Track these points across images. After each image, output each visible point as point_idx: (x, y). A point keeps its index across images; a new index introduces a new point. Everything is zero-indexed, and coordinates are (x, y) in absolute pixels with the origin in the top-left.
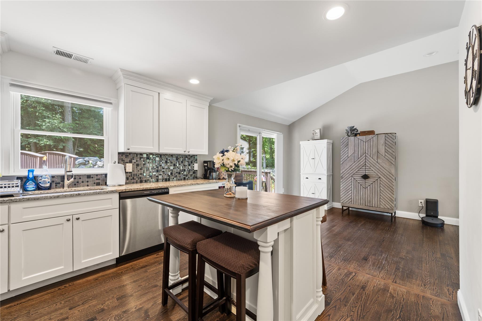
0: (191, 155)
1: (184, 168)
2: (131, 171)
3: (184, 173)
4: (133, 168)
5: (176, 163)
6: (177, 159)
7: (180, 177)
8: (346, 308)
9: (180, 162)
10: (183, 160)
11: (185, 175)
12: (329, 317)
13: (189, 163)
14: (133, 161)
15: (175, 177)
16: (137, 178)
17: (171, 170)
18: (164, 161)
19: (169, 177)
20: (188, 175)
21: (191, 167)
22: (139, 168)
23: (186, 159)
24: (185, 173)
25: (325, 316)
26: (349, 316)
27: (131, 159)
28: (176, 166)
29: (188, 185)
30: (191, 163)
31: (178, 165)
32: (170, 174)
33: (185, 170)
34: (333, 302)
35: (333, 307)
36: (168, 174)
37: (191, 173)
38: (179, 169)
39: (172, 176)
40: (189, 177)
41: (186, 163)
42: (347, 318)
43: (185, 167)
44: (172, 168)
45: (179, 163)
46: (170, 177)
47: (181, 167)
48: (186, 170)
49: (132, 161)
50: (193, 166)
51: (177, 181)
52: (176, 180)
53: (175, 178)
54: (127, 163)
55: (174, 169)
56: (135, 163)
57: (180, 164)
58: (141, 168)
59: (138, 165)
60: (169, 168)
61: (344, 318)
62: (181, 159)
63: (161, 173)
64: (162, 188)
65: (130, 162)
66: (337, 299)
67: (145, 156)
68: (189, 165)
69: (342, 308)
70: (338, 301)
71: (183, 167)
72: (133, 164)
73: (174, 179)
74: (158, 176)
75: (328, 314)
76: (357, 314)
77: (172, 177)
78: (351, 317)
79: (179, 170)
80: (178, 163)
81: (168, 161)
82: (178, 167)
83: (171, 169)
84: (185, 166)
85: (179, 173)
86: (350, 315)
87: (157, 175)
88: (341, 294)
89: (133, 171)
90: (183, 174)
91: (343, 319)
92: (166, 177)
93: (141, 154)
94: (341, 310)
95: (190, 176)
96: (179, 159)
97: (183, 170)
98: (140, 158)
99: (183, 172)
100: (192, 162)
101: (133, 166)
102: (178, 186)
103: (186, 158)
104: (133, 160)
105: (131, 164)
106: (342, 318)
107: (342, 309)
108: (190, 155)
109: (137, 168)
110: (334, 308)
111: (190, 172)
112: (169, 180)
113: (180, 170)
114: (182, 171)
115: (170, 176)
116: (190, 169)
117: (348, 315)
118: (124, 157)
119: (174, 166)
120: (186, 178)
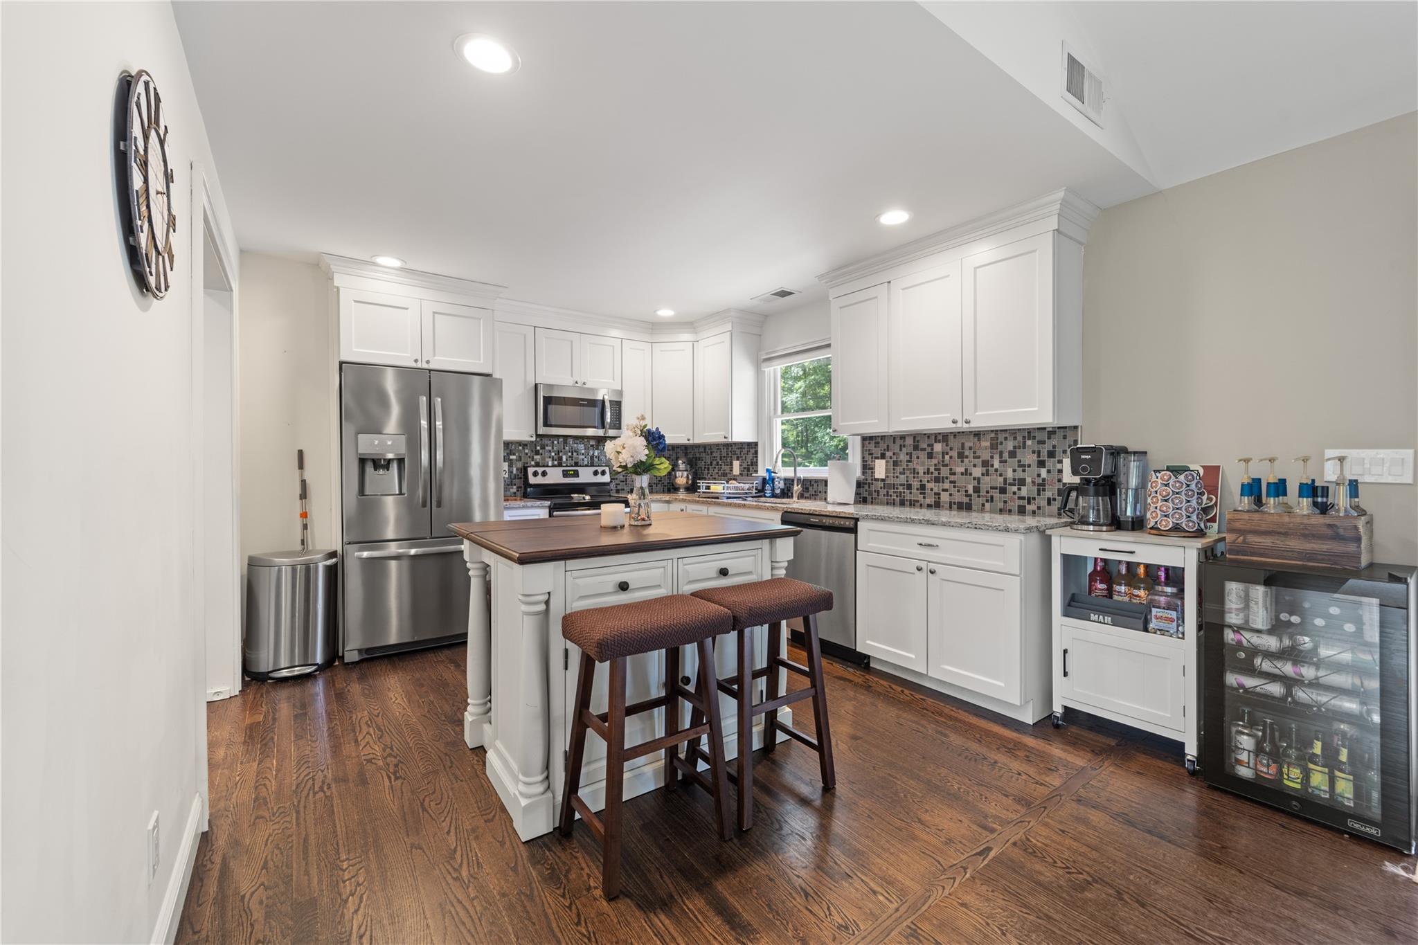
0: (1048, 430)
1: (1020, 474)
2: (884, 478)
3: (1019, 489)
4: (887, 469)
5: (992, 457)
6: (994, 446)
7: (1005, 502)
8: (495, 892)
9: (1006, 455)
10: (1015, 447)
11: (1023, 498)
12: (498, 841)
13: (1039, 456)
14: (888, 454)
15: (987, 501)
16: (895, 495)
17: (974, 479)
18: (954, 454)
19: (968, 498)
20: (1034, 499)
21: (1049, 471)
22: (899, 469)
23: (1029, 443)
24: (1024, 492)
25: (505, 834)
26: (472, 880)
27: (884, 450)
28: (992, 466)
29: (899, 520)
30: (1049, 457)
31: (997, 464)
32: (971, 491)
33: (1022, 482)
34: (531, 873)
35: (516, 864)
36: (966, 491)
37: (1049, 494)
38: (1001, 475)
39: (979, 496)
40: (1039, 508)
41: (1030, 459)
42: (469, 871)
43: (1024, 471)
44: (977, 472)
45: (1001, 456)
46: (970, 500)
47: (1010, 471)
48: (1029, 480)
49: (884, 454)
50: (1059, 466)
51: (993, 515)
52: (991, 511)
53: (988, 505)
54: (877, 458)
55: (983, 475)
56: (891, 458)
57: (1006, 462)
58: (902, 470)
59: (896, 464)
60: (967, 473)
61: (475, 866)
62: (1010, 445)
63: (947, 485)
64: (841, 515)
65: (883, 456)
66: (536, 890)
67: (909, 441)
68: (1041, 464)
69: (503, 882)
70: (529, 888)
71: (1014, 471)
72: (887, 462)
73: (983, 505)
74: (939, 494)
75: (508, 842)
76: (461, 903)
77: (981, 500)
78: (465, 883)
79: (1001, 479)
80: (997, 457)
81: (967, 453)
82: (996, 470)
83: (974, 475)
84: (1024, 466)
85: (1003, 491)
86: (471, 885)
87: (936, 490)
88: (546, 914)
89: (887, 477)
90: (1015, 493)
91: (475, 862)
92: (960, 497)
93: (903, 437)
94: (498, 875)
95: (1044, 503)
96: (1001, 443)
97: (1014, 480)
98: (901, 447)
99: (1015, 488)
100: (1051, 454)
101: (887, 466)
102: (873, 519)
103: (1029, 439)
104: (888, 451)
105: (883, 462)
106: (478, 863)
107: (498, 880)
108: (1045, 429)
109: (894, 469)
110: (513, 865)
111: (1044, 490)
112: (969, 508)
113: (1005, 480)
114: (1011, 484)
115: (971, 496)
116: (1044, 480)
117: (475, 878)
118: (872, 447)
119: (982, 467)
120: (1029, 508)
